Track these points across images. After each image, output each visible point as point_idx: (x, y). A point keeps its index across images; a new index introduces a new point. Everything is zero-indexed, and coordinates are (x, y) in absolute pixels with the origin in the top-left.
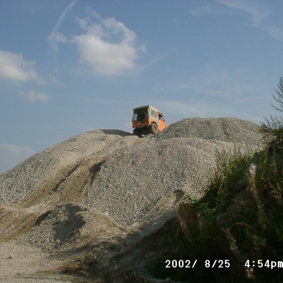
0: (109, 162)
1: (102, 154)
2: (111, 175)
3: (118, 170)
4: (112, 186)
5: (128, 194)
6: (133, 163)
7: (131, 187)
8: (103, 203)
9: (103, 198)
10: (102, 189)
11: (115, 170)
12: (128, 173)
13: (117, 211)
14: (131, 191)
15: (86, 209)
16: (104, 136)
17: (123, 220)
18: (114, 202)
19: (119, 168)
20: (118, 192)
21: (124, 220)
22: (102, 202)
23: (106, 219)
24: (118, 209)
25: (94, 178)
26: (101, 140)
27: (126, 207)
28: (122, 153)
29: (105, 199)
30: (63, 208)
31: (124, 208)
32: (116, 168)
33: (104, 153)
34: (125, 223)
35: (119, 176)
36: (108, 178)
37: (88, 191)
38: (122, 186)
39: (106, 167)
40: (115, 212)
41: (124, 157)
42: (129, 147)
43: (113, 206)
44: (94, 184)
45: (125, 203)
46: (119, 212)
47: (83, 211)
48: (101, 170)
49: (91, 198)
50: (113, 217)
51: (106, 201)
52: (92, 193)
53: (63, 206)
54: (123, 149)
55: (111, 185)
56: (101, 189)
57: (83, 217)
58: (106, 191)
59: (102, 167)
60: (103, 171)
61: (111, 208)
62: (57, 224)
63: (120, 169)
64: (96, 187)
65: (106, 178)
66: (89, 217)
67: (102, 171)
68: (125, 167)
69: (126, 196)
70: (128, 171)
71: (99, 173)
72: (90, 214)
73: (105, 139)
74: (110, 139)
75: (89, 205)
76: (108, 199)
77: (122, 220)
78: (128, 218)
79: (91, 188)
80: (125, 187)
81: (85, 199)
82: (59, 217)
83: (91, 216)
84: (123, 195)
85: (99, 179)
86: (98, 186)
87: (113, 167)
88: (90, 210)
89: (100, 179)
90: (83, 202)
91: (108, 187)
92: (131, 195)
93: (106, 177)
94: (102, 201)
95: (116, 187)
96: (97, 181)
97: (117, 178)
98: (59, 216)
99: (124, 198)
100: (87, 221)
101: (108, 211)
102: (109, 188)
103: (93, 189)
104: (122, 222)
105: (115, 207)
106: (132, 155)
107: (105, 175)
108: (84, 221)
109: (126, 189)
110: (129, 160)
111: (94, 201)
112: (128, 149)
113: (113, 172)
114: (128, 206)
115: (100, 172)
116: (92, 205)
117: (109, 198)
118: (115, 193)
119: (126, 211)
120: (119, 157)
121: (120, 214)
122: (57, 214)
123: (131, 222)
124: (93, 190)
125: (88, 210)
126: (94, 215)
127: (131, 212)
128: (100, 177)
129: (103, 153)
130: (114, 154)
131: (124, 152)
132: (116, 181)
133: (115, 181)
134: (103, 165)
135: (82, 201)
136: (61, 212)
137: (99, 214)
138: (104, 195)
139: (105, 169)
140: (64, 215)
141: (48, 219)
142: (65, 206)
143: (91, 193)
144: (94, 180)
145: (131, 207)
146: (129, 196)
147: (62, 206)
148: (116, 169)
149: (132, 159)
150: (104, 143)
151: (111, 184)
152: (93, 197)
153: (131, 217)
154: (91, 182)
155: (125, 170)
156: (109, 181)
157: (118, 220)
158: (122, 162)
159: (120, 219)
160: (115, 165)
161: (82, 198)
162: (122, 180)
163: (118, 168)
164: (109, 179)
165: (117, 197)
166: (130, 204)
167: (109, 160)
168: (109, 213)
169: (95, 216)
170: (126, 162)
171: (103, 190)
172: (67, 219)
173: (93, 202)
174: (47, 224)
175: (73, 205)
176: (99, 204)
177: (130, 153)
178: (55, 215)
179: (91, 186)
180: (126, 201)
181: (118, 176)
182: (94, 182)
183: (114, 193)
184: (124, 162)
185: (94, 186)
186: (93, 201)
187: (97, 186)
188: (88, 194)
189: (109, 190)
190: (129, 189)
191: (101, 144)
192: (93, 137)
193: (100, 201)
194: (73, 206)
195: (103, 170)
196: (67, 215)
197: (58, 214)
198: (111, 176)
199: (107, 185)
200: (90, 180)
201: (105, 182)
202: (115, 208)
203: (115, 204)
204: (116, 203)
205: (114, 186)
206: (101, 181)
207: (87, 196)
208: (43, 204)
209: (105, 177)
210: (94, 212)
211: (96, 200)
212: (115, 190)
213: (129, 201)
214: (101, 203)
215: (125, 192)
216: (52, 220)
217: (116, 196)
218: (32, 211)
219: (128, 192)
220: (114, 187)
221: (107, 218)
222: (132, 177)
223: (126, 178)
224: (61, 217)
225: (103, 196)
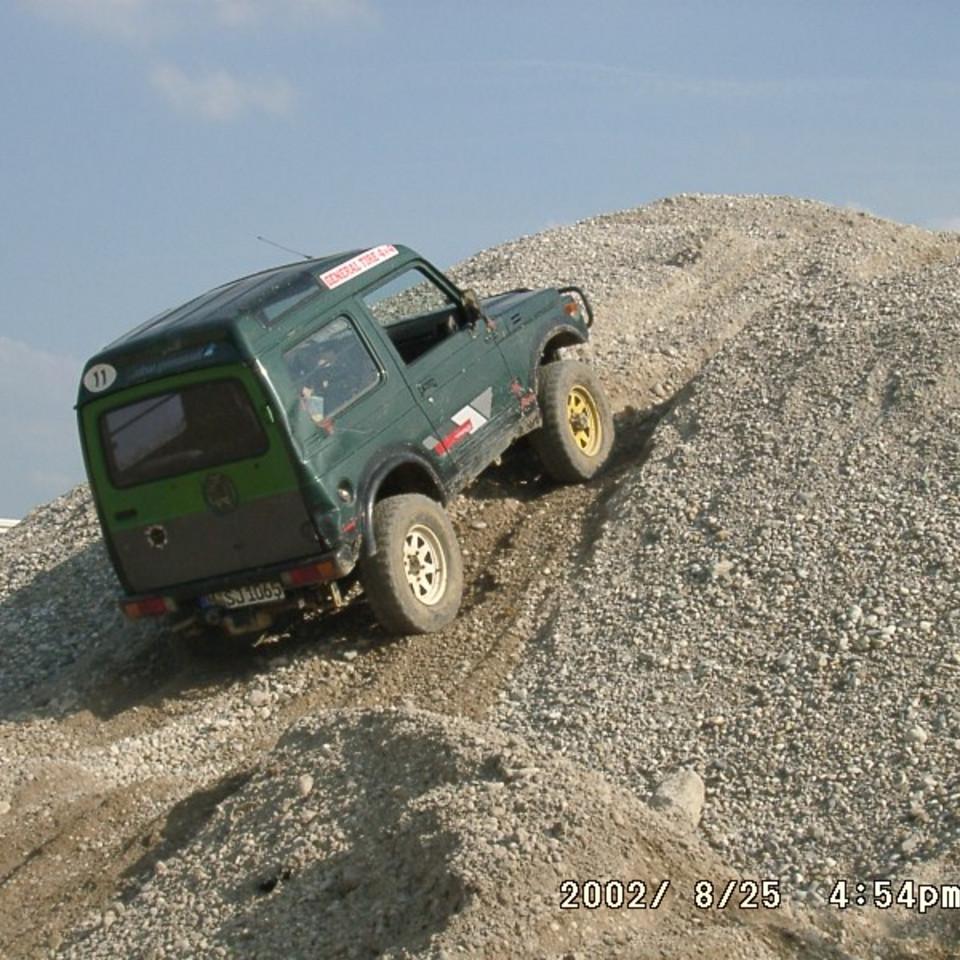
0: (713, 399)
1: (673, 351)
2: (728, 489)
3: (776, 453)
4: (733, 571)
5: (858, 626)
6: (891, 396)
7: (881, 573)
8: (665, 699)
9: (666, 661)
10: (659, 592)
11: (762, 452)
12: (852, 471)
13: (769, 767)
14: (880, 610)
15: (492, 768)
16: (692, 235)
17: (822, 842)
18: (753, 690)
19: (786, 441)
20: (780, 616)
21: (830, 837)
22: (659, 695)
23: (659, 849)
24: (780, 746)
25: (603, 518)
26: (669, 263)
27: (842, 733)
28: (813, 331)
29: (681, 669)
30: (332, 756)
31: (829, 746)
32: (762, 438)
33: (683, 340)
34: (832, 862)
35: (788, 494)
36: (701, 513)
37: (556, 613)
38: (809, 568)
39: (690, 431)
40: (757, 771)
41: (823, 353)
42: (858, 286)
43: (739, 720)
44: (601, 560)
45: (831, 700)
46: (789, 770)
47: (468, 778)
48: (657, 454)
49: (580, 663)
50: (743, 817)
51: (688, 686)
52: (587, 628)
53: (330, 739)
54: (819, 301)
55: (728, 565)
56: (650, 596)
57: (452, 841)
58: (690, 612)
59: (665, 432)
60: (669, 461)
61: (724, 743)
62: (266, 887)
63: (798, 442)
64: (615, 581)
65: (687, 515)
66: (505, 842)
67: (663, 460)
68: (831, 427)
69: (844, 643)
70: (852, 457)
71: (638, 479)
72: (519, 809)
73: (698, 255)
74: (730, 255)
75: (555, 714)
76: (700, 673)
77: (810, 836)
78: (856, 818)
79: (576, 587)
80: (835, 580)
81: (530, 673)
82: (290, 824)
83: (522, 833)
84: (819, 641)
85: (637, 519)
86: (633, 576)
87: (741, 428)
88: (530, 770)
89: (648, 519)
90: (512, 697)
91: (703, 577)
92: (878, 635)
93: (690, 503)
94: (659, 688)
95: (766, 577)
96: (622, 532)
97: (775, 510)
98: (290, 815)
99: (823, 662)
100: (486, 884)
101: (702, 767)
102: (711, 590)
103: (592, 592)
104: (810, 857)
105: (754, 730)
106: (885, 338)
107: (681, 494)
108: (455, 880)
109: (839, 590)
110: (864, 381)
111: (601, 684)
112: (854, 297)
113: (746, 469)
114: (860, 724)
115: (649, 473)
116: (580, 722)
117: (712, 664)
118: (754, 621)
119: (845, 767)
120: (785, 356)
121: (796, 794)
122: (280, 799)
123: (883, 859)
124: (593, 606)
125: (510, 772)
126: (548, 825)
127: (886, 771)
128: (650, 507)
129: (676, 344)
130: (754, 337)
131: (821, 325)
132: (767, 533)
133: (759, 530)
134: (673, 420)
135: (508, 690)
136: (307, 783)
137: (596, 808)
138: (670, 637)
139: (688, 448)
140: (326, 811)
141: (207, 841)
142: (346, 733)
143: (577, 626)
144: (606, 526)
145: (883, 732)
146: (868, 647)
147: (324, 736)
148: (768, 447)
149: (881, 372)
150: (686, 282)
151: (730, 558)
152: (591, 660)
153: (883, 816)
154: (578, 545)
155: (833, 449)
156: (712, 530)
157: (782, 836)
158: (812, 393)
159: (792, 834)
160: (756, 412)
161: (510, 661)
162: (812, 521)
163: (780, 437)
164: (713, 520)
165: (771, 655)
166: (869, 710)
167: (718, 383)
168: (709, 783)
169: (556, 831)
170: (837, 391)
171: (666, 599)
172: (345, 847)
173: (589, 693)
174: (194, 884)
175: (406, 728)
176: (636, 712)
177: (866, 324)
178: (264, 815)
179: (581, 572)
180: (839, 686)
181: (777, 499)
182: (605, 542)
183: (748, 625)
184: (828, 395)
185: (600, 570)
186: (594, 684)
187: (627, 575)
188: (557, 637)
189: (712, 603)
190: (863, 594)
191: (670, 285)
192: (618, 248)
193: (640, 685)
194: (405, 738)
195: (671, 456)
196: (352, 810)
197: (289, 801)
198: (725, 498)
199: (697, 567)
200: (575, 532)
201: (683, 540)
202: (753, 737)
203: (758, 711)
204: (761, 703)
205: (751, 574)
206: (653, 538)
207: (550, 649)
208: (222, 715)
209: (681, 503)
210: (561, 794)
211: (609, 677)
212: (758, 603)
213: (862, 687)
214: (652, 698)
215: (835, 616)
216: (238, 850)
217: (763, 643)
218: (128, 768)
219: (857, 612)
220: (747, 581)
221: (667, 846)
222: (884, 503)
223: (844, 506)
224: (306, 825)
225: (667, 649)
